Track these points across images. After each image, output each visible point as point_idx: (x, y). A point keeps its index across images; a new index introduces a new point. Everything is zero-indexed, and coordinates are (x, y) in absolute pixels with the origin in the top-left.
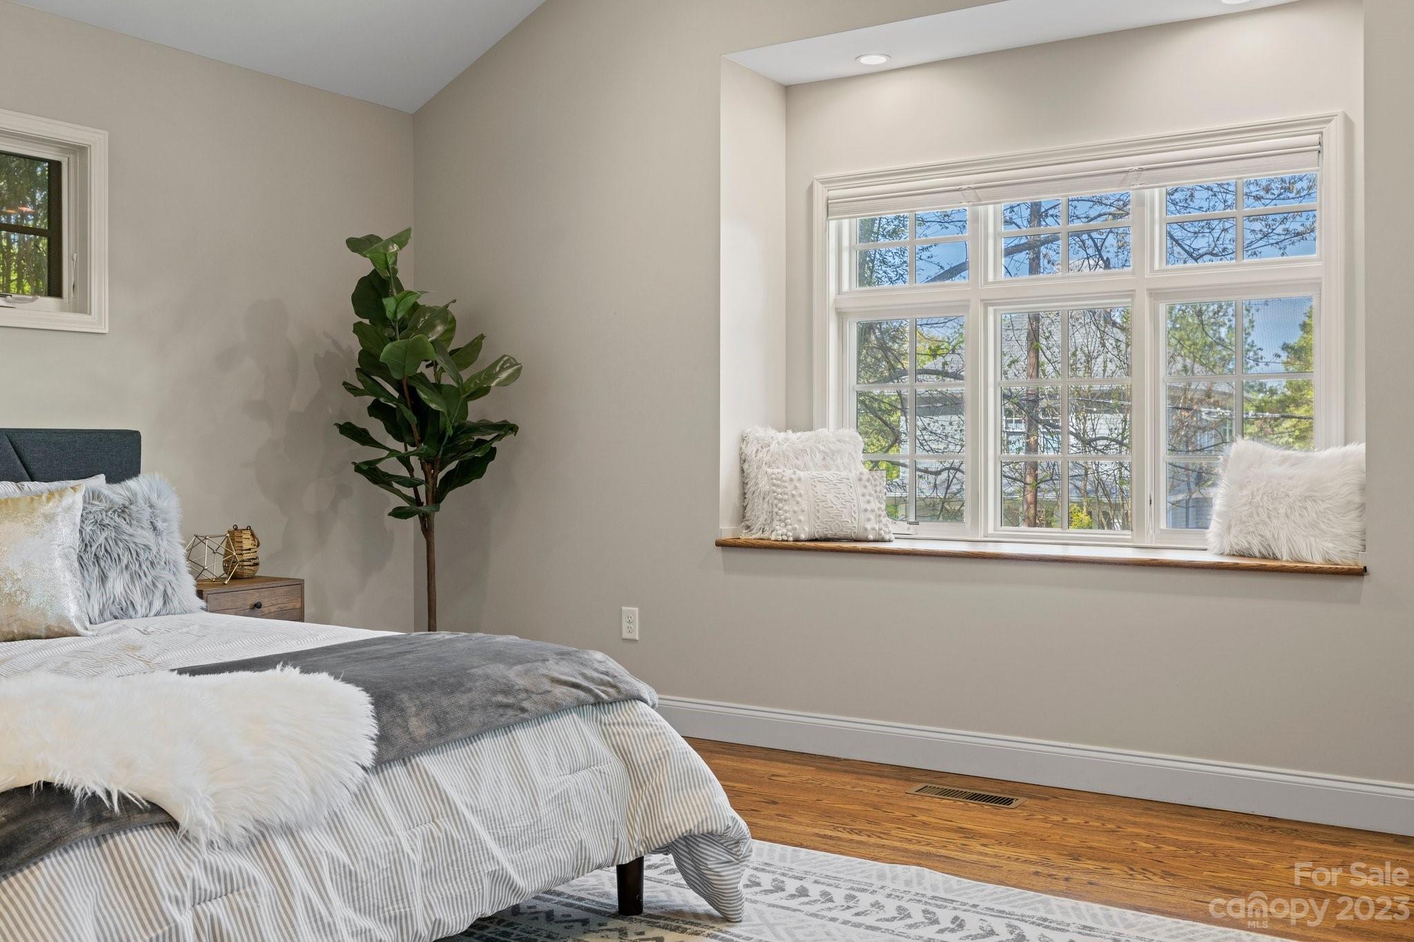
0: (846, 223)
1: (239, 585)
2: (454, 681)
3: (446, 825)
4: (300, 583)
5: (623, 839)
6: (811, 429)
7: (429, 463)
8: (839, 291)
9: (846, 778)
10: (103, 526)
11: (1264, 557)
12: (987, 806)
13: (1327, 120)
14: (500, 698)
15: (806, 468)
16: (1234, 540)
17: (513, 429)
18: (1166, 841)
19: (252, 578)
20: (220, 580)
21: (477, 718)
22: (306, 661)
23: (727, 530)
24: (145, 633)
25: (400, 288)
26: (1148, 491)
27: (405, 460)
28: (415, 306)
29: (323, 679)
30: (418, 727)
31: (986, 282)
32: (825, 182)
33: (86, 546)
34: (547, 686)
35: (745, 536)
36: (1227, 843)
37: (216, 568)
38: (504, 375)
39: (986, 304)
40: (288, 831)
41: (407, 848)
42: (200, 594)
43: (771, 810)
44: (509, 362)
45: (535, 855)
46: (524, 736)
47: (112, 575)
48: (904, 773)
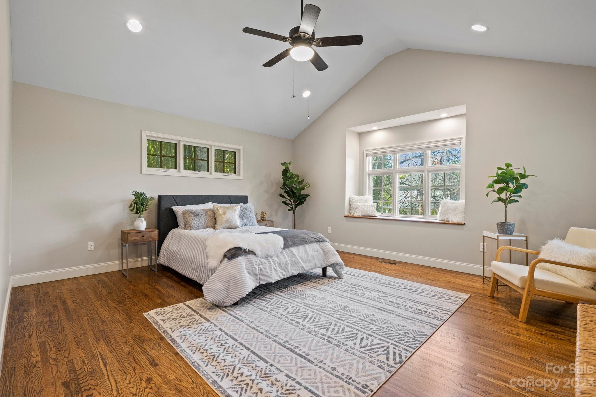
0: (370, 158)
1: (263, 222)
2: (296, 237)
3: (294, 258)
4: (273, 221)
5: (323, 263)
6: (363, 196)
7: (294, 201)
8: (369, 170)
9: (366, 259)
10: (243, 211)
11: (447, 221)
12: (391, 265)
13: (462, 138)
14: (303, 240)
15: (362, 203)
16: (442, 218)
17: (309, 196)
18: (423, 272)
19: (265, 220)
20: (260, 221)
21: (299, 242)
22: (274, 233)
23: (347, 214)
24: (249, 228)
25: (290, 171)
26: (427, 208)
27: (290, 201)
28: (293, 174)
29: (276, 235)
30: (290, 243)
31: (396, 169)
32: (366, 150)
33: (240, 214)
34: (311, 238)
35: (350, 215)
36: (435, 273)
37: (259, 219)
38: (307, 186)
39: (396, 173)
40: (271, 257)
41: (288, 261)
42: (257, 223)
43: (352, 263)
44: (308, 184)
45: (308, 264)
46: (307, 246)
47: (244, 219)
48: (377, 259)
